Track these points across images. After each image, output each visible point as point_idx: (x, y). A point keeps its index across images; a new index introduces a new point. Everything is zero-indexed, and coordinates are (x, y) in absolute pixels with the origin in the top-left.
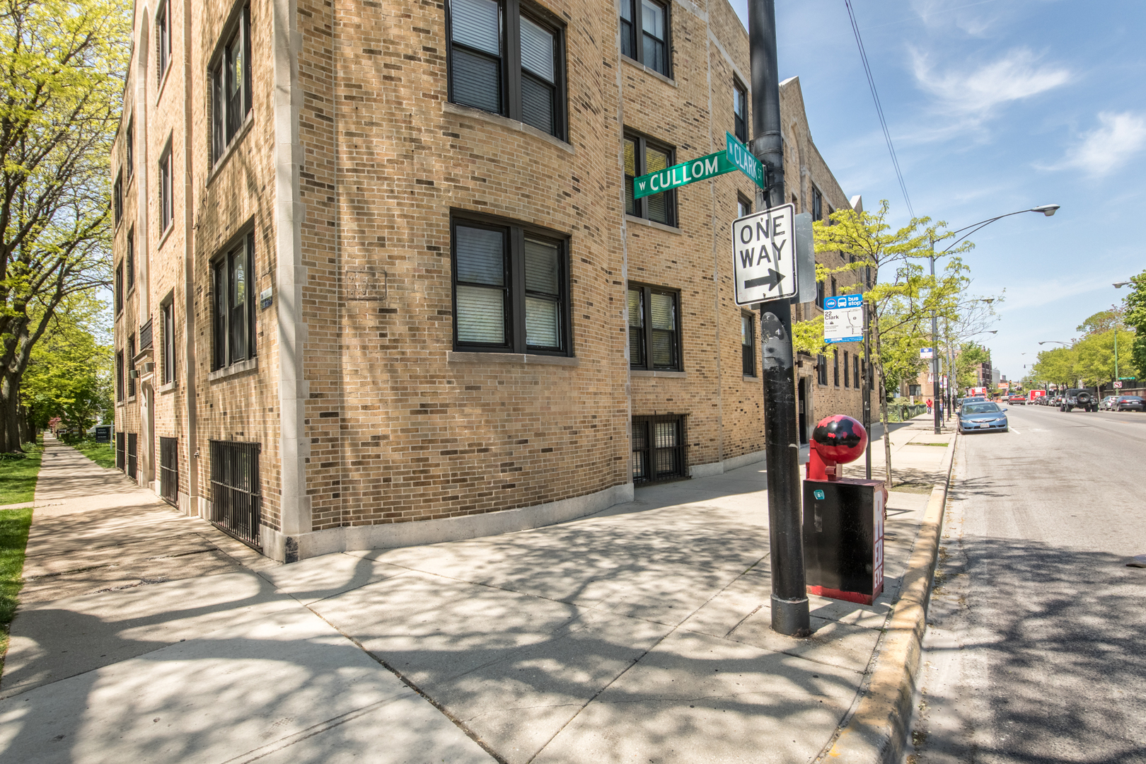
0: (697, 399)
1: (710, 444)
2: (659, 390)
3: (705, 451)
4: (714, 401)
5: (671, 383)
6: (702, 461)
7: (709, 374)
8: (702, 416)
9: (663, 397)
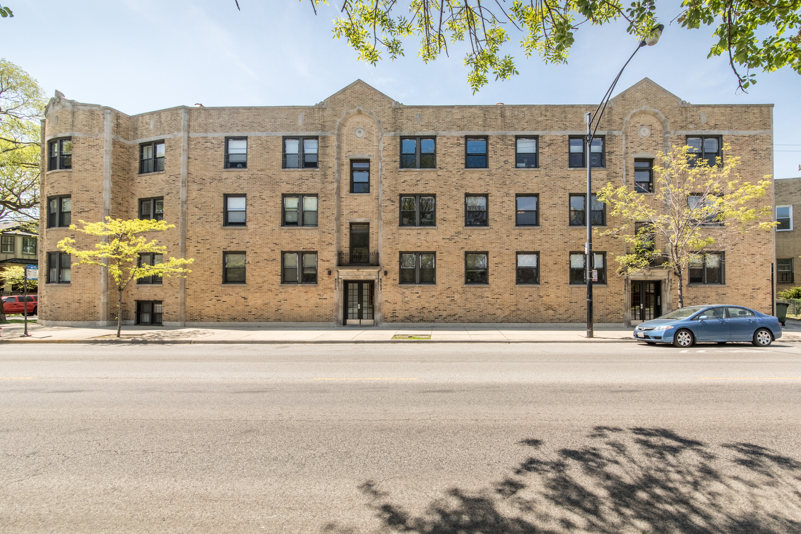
0: (168, 295)
1: (174, 313)
2: (151, 291)
3: (171, 316)
4: (176, 296)
5: (156, 289)
6: (169, 320)
7: (174, 285)
8: (170, 302)
9: (153, 294)
